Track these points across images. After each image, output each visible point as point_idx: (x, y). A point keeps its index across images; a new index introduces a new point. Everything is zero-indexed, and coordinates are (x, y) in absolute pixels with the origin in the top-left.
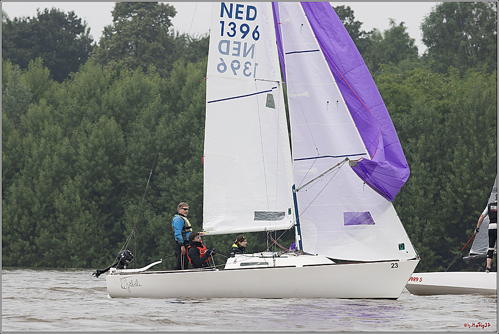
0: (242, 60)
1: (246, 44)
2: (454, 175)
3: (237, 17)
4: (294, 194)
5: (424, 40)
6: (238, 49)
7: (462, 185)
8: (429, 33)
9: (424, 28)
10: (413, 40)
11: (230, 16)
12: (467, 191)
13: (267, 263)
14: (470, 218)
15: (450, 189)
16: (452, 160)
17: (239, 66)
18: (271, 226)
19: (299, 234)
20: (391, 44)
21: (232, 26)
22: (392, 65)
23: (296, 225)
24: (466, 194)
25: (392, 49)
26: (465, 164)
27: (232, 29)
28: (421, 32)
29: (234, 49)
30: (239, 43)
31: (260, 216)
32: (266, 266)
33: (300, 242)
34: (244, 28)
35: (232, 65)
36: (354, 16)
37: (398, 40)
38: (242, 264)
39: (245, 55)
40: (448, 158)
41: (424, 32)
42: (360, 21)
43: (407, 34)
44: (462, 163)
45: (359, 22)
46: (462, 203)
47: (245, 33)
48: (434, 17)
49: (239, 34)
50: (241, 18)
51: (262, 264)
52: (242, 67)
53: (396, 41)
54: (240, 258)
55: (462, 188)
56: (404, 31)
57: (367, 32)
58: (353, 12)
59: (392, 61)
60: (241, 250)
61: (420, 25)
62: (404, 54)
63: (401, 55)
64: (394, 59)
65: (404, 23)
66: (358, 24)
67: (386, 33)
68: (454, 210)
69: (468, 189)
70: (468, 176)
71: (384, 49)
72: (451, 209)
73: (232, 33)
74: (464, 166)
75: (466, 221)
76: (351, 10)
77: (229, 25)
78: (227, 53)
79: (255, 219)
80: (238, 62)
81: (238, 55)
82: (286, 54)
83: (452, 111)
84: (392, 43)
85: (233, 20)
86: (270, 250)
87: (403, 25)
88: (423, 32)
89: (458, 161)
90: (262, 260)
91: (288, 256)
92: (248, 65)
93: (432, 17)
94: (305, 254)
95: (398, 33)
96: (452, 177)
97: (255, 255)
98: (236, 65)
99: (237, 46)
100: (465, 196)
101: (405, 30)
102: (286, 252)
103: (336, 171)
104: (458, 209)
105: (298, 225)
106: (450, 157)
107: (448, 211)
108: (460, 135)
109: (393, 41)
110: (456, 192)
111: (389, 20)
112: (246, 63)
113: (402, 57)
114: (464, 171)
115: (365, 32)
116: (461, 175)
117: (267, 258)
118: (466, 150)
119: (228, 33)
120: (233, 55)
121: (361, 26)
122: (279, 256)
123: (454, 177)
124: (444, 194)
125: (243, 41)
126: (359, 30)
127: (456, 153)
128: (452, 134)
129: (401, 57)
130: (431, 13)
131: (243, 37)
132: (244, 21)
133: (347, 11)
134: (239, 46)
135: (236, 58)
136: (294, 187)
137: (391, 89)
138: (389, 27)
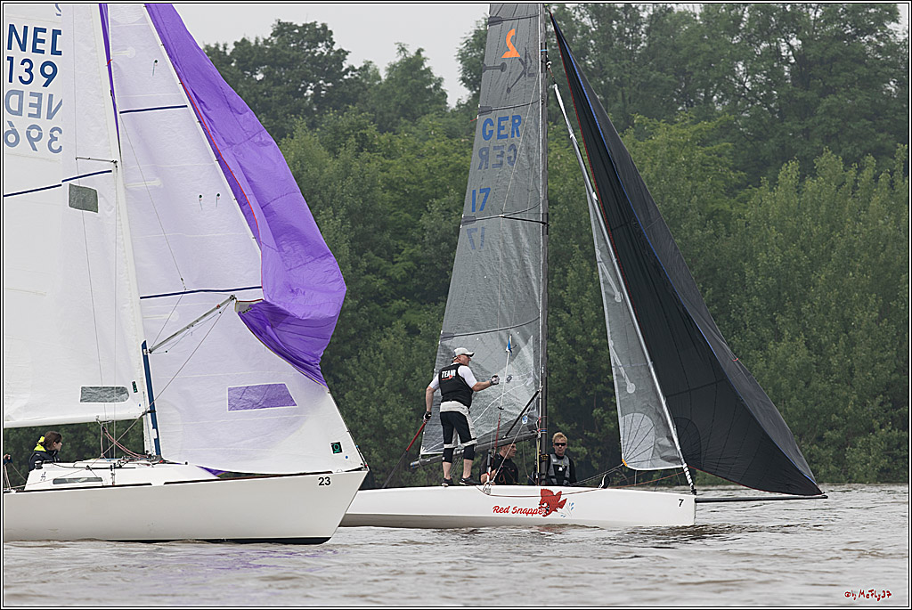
0: (45, 124)
1: (51, 96)
2: (569, 313)
3: (35, 50)
4: (146, 358)
5: (464, 79)
6: (39, 106)
7: (584, 330)
8: (473, 67)
9: (463, 57)
10: (441, 79)
11: (23, 48)
12: (593, 341)
13: (100, 480)
14: (599, 387)
15: (562, 338)
16: (563, 287)
17: (40, 135)
18: (107, 414)
19: (155, 427)
20: (402, 87)
21: (27, 65)
22: (406, 124)
23: (149, 412)
24: (590, 345)
25: (403, 96)
26: (588, 294)
27: (26, 70)
28: (459, 65)
29: (31, 105)
30: (39, 96)
31: (89, 395)
32: (99, 484)
33: (157, 441)
34: (49, 70)
35: (28, 134)
36: (334, 40)
37: (414, 80)
38: (56, 481)
39: (50, 116)
40: (556, 285)
41: (465, 64)
42: (346, 49)
43: (428, 70)
44: (580, 292)
45: (343, 51)
46: (584, 363)
47: (50, 78)
48: (481, 39)
49: (39, 79)
50: (43, 52)
51: (89, 480)
52: (46, 138)
53: (409, 83)
54: (52, 471)
55: (583, 335)
56: (422, 64)
57: (357, 68)
58: (331, 32)
59: (406, 117)
60: (51, 457)
61: (457, 54)
62: (424, 105)
63: (420, 106)
64: (409, 115)
65: (423, 50)
66: (342, 54)
67: (392, 68)
68: (570, 375)
69: (594, 337)
70: (593, 314)
71: (390, 97)
72: (565, 374)
73: (26, 77)
74: (586, 297)
75: (591, 393)
76: (329, 29)
77: (22, 64)
78: (19, 113)
79: (81, 401)
80: (39, 129)
81: (38, 115)
82: (121, 113)
83: (560, 200)
84: (403, 85)
85: (29, 54)
86: (107, 456)
87: (422, 53)
88: (461, 66)
89: (575, 288)
90: (89, 474)
91: (136, 466)
92: (56, 133)
93: (478, 39)
94: (164, 462)
95: (412, 70)
96: (565, 316)
97: (78, 464)
98: (34, 133)
99: (35, 100)
100: (589, 350)
101: (425, 63)
102: (132, 460)
103: (217, 317)
104: (576, 373)
105: (152, 411)
106: (559, 282)
107: (559, 377)
108: (576, 244)
109: (405, 83)
110: (572, 342)
111: (397, 46)
112: (52, 131)
113: (423, 109)
114: (586, 305)
115: (353, 67)
116: (581, 313)
117: (100, 468)
118: (589, 269)
119: (20, 78)
120: (30, 115)
121: (347, 57)
122: (120, 467)
123: (569, 316)
124: (553, 347)
125: (46, 92)
126: (344, 64)
127: (571, 274)
128: (563, 243)
129: (420, 110)
130: (476, 31)
131: (46, 85)
132: (48, 57)
133: (322, 32)
134: (40, 100)
135: (34, 121)
136: (144, 345)
137: (451, 166)
138: (396, 59)
